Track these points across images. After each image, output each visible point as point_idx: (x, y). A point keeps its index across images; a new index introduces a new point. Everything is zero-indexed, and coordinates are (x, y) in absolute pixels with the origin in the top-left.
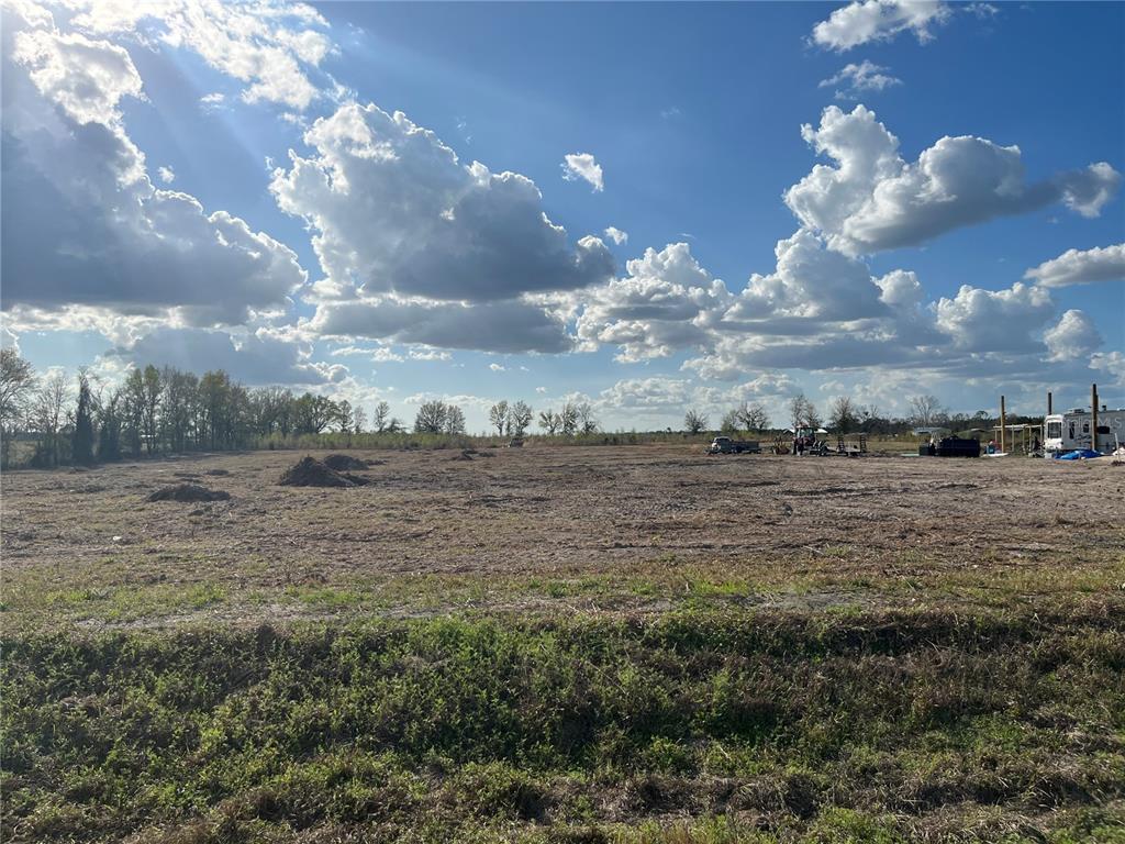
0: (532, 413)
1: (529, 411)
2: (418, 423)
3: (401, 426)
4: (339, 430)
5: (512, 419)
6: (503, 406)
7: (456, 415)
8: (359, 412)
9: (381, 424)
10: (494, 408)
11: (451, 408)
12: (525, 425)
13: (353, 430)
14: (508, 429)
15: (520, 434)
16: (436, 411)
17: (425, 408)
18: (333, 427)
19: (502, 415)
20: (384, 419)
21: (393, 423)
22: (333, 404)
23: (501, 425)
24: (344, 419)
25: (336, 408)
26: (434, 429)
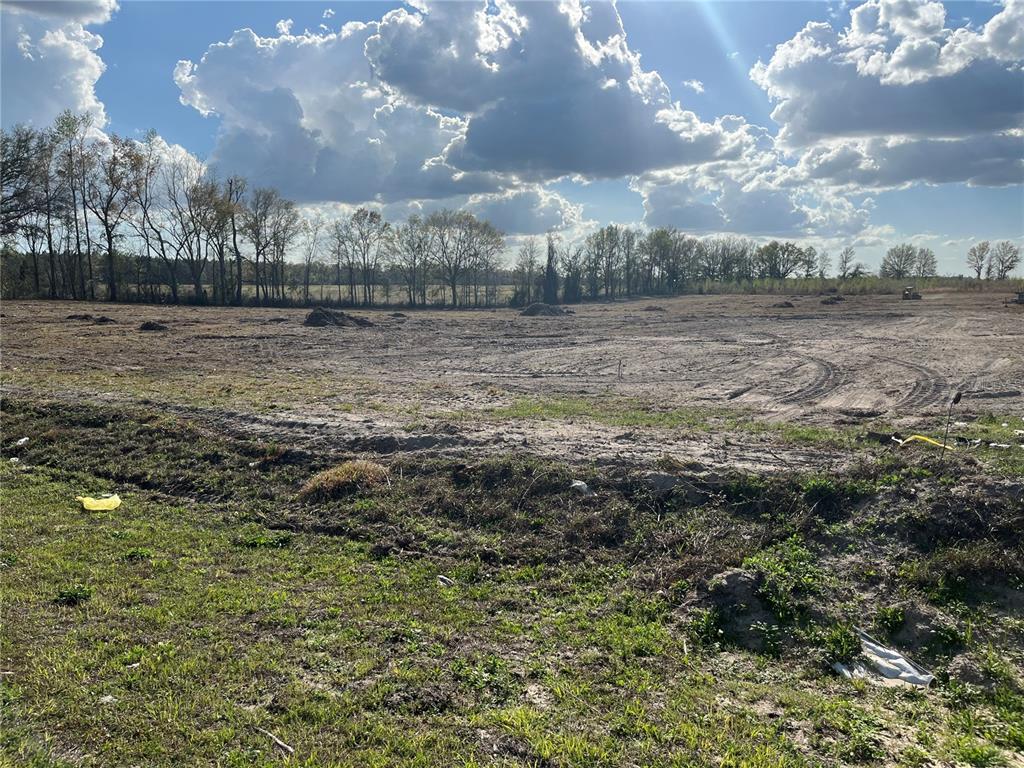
0: (1019, 256)
1: (1016, 252)
2: (884, 267)
3: (866, 270)
4: (804, 274)
5: (995, 261)
6: (984, 248)
7: (927, 258)
8: (824, 257)
9: (843, 268)
10: (973, 251)
11: (922, 251)
12: (1010, 268)
13: (818, 275)
14: (988, 273)
15: (1002, 278)
16: (905, 255)
17: (893, 252)
18: (799, 272)
19: (982, 258)
20: (848, 265)
21: (858, 268)
22: (799, 250)
23: (980, 268)
24: (809, 264)
25: (802, 254)
26: (900, 274)
